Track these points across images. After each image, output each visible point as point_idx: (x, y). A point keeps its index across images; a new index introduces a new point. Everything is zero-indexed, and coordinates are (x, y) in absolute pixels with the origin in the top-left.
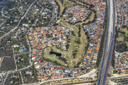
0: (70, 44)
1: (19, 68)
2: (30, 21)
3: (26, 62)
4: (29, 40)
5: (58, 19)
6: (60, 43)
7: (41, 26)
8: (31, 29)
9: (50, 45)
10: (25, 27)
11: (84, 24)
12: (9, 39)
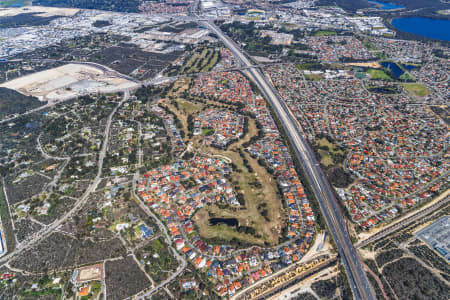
0: (243, 192)
1: (158, 281)
2: (125, 160)
3: (167, 260)
4: (146, 203)
5: (187, 143)
6: (222, 195)
7: (156, 165)
8: (137, 176)
9: (201, 205)
10: (119, 174)
11: (245, 145)
12: (95, 213)
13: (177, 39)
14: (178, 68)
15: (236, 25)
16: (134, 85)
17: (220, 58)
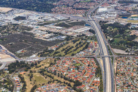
13: (63, 32)
14: (52, 51)
15: (116, 25)
16: (13, 60)
17: (87, 47)
